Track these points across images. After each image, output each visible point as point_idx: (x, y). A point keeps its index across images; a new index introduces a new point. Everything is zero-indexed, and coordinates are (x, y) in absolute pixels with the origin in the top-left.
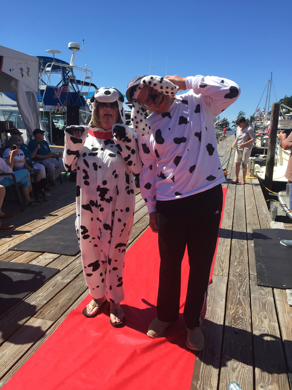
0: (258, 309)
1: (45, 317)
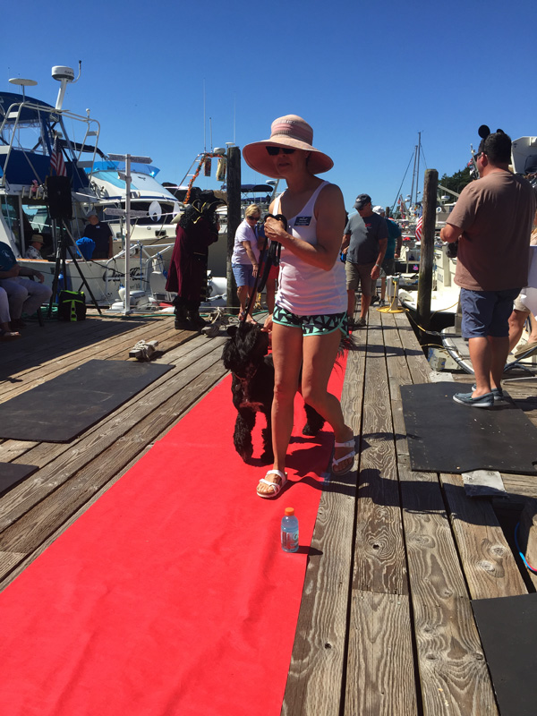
1: (8, 547)
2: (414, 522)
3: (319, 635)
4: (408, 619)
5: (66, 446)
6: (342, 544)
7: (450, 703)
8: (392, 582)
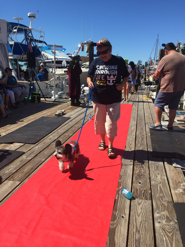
0: (154, 170)
1: (14, 180)
2: (154, 175)
3: (120, 213)
4: (151, 209)
5: (34, 145)
6: (128, 182)
7: (166, 238)
8: (145, 196)
